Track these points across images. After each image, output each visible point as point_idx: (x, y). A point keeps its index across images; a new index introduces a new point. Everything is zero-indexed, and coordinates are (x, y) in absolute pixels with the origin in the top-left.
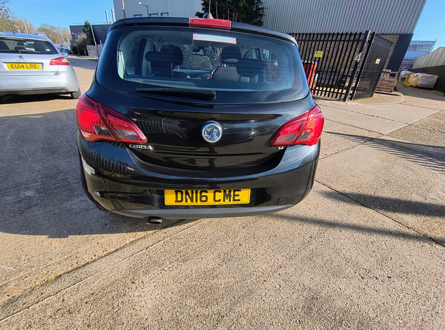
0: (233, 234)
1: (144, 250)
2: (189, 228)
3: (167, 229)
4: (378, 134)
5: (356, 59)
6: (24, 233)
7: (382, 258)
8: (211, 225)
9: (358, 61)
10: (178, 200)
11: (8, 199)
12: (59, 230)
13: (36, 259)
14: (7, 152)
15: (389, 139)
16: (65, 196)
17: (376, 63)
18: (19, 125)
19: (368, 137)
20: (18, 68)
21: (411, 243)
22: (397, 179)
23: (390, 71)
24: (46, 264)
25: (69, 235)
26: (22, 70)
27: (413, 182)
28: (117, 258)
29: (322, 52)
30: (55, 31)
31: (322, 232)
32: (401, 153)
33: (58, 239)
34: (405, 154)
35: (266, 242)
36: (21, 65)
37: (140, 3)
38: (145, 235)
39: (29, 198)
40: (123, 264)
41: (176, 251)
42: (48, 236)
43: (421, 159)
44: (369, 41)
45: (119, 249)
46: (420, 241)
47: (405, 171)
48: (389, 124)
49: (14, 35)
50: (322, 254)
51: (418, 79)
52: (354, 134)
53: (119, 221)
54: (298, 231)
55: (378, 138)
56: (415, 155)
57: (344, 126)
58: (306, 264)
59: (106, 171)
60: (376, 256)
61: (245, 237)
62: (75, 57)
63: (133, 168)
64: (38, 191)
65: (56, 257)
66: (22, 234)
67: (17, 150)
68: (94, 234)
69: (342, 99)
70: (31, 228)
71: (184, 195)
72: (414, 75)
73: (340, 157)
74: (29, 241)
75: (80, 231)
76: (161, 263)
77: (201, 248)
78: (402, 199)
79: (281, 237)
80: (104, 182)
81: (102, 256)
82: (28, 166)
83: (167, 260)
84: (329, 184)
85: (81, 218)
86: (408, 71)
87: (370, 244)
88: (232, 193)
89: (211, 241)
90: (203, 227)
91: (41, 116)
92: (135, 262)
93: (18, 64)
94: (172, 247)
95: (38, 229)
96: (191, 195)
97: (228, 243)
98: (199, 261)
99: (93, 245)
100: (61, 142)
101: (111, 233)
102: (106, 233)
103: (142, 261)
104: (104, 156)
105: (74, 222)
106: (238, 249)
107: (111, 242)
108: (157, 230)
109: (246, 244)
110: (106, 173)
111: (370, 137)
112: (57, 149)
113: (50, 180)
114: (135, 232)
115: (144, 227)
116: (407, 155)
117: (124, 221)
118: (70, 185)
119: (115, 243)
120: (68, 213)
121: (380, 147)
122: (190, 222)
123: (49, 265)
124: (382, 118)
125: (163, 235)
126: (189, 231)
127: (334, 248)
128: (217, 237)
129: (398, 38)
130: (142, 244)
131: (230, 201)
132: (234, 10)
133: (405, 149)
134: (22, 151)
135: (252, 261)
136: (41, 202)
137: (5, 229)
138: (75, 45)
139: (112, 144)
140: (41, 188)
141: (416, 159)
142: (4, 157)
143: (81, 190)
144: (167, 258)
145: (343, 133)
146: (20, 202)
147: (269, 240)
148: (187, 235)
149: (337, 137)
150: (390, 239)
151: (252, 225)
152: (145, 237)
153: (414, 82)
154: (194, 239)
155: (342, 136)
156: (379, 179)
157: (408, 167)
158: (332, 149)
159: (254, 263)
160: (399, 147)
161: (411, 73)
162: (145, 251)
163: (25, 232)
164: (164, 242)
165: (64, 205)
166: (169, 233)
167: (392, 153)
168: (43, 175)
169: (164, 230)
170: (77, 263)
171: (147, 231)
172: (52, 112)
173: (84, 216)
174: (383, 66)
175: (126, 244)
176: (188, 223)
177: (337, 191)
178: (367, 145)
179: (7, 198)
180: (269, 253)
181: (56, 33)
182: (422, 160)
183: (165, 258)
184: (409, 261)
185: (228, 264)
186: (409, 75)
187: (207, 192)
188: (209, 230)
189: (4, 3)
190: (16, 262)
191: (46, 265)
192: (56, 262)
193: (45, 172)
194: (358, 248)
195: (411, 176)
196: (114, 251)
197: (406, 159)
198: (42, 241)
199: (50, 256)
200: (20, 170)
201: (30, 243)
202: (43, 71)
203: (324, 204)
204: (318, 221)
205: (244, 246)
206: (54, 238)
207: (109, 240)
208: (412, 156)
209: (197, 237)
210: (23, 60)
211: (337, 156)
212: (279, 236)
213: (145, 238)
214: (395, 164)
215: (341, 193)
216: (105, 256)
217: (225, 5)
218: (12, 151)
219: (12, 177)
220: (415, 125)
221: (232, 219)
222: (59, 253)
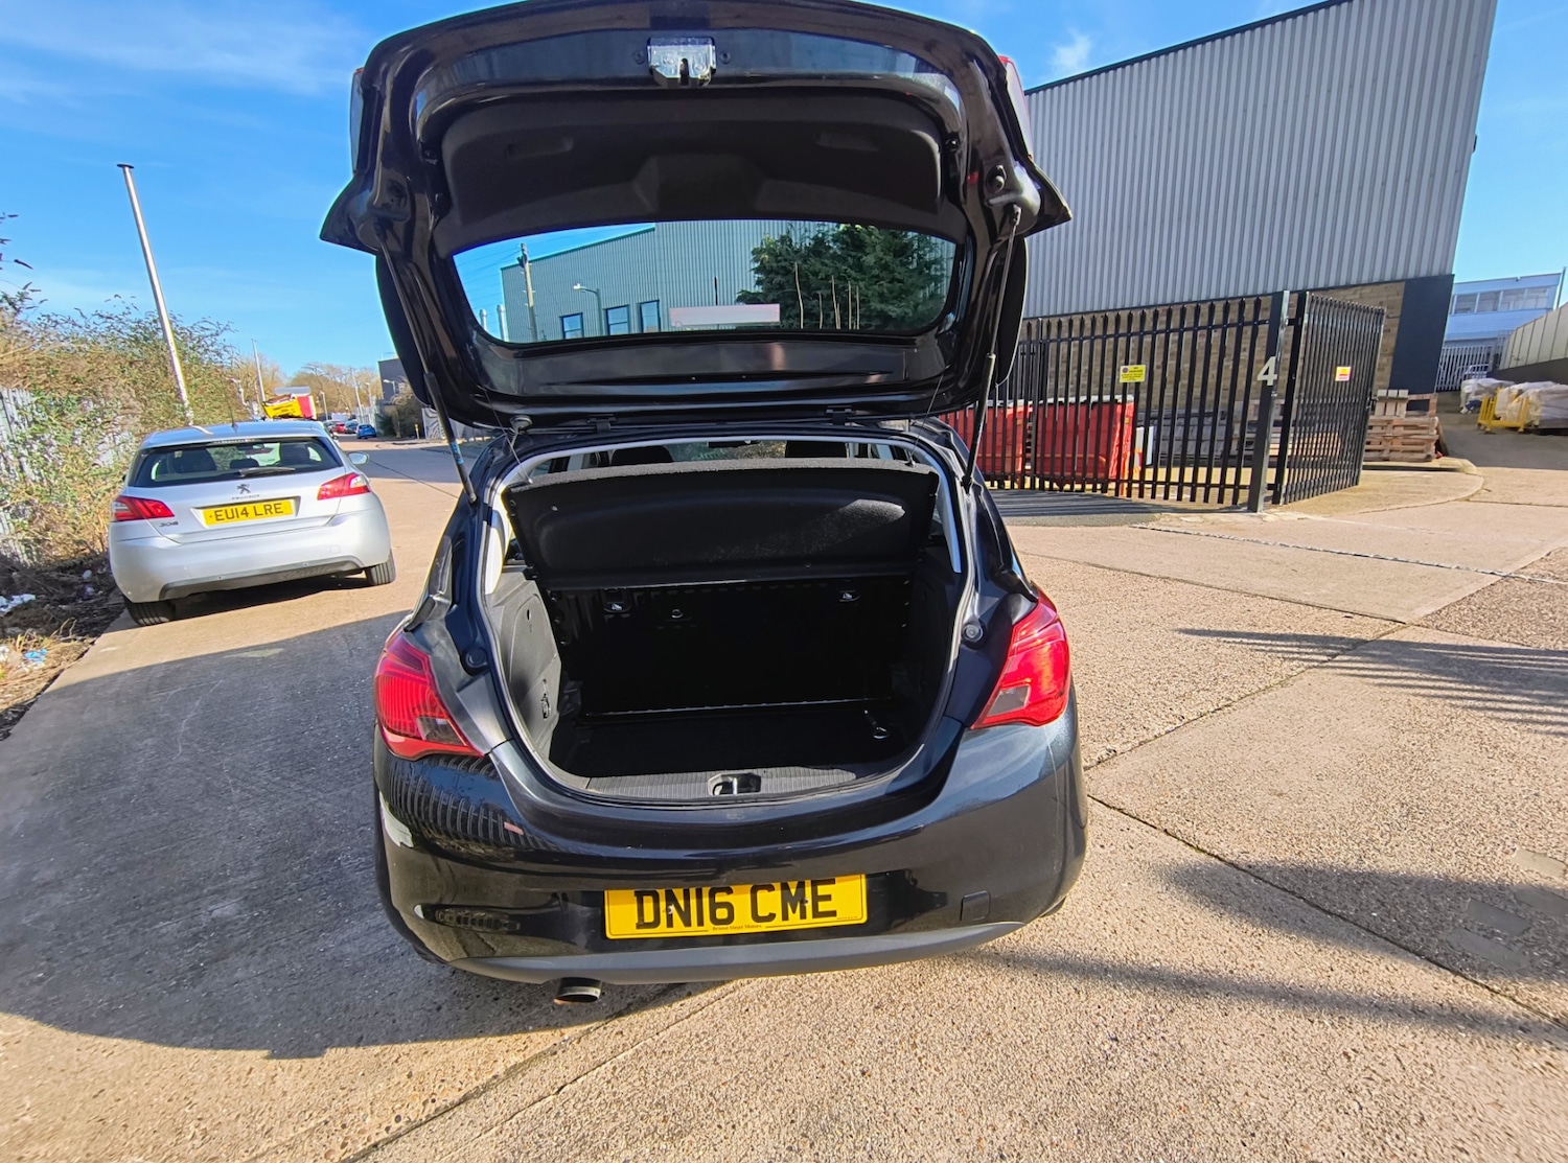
0: (842, 1034)
1: (551, 1098)
2: (695, 1012)
3: (626, 1020)
4: (1384, 622)
5: (1261, 377)
6: (201, 1044)
7: (1383, 1116)
8: (768, 1002)
9: (1270, 383)
10: (646, 921)
11: (164, 931)
12: (298, 1032)
13: (226, 1131)
14: (175, 776)
15: (1425, 641)
16: (325, 916)
17: (1337, 379)
18: (213, 685)
19: (1342, 638)
20: (233, 517)
21: (1502, 1051)
22: (1451, 796)
23: (1404, 393)
24: (253, 1151)
25: (326, 1047)
26: (243, 521)
27: (1514, 804)
28: (465, 1127)
29: (1143, 367)
30: (338, 380)
31: (1157, 1017)
32: (1472, 691)
33: (295, 1061)
34: (1488, 696)
35: (954, 1060)
36: (240, 508)
37: (578, 287)
38: (557, 1042)
39: (220, 925)
40: (481, 1149)
41: (649, 1101)
42: (265, 1053)
43: (1552, 709)
44: (1291, 322)
45: (472, 1096)
46: (1540, 1044)
47: (1484, 762)
48: (1424, 580)
49: (232, 430)
50: (1156, 1105)
51: (1528, 403)
52: (1288, 631)
53: (478, 996)
54: (1070, 1018)
55: (1384, 638)
56: (1528, 696)
57: (1252, 603)
58: (1092, 1146)
59: (444, 836)
60: (1361, 1108)
61: (880, 1043)
62: (387, 446)
63: (520, 826)
64: (249, 901)
65: (285, 1125)
66: (195, 1047)
67: (202, 768)
68: (402, 1042)
69: (1242, 505)
70: (220, 1027)
71: (663, 905)
72: (1510, 392)
73: (1235, 724)
74: (212, 1070)
75: (359, 1034)
76: (600, 1142)
77: (733, 1086)
78: (1468, 876)
79: (1007, 1041)
80: (435, 870)
81: (418, 1122)
82: (229, 816)
83: (619, 1132)
84: (1187, 829)
85: (366, 988)
86: (1488, 376)
87: (1338, 1061)
88: (808, 890)
89: (768, 1062)
90: (744, 1008)
91: (278, 651)
92: (519, 1141)
93: (234, 507)
94: (637, 1084)
95: (238, 1030)
96: (681, 903)
97: (823, 1067)
98: (722, 1137)
99: (396, 1080)
100: (327, 732)
101: (450, 1039)
102: (436, 1039)
103: (540, 1136)
104: (440, 788)
105: (344, 1002)
106: (856, 1089)
107: (450, 1071)
108: (595, 1025)
109: (885, 1070)
110: (442, 842)
111: (1352, 636)
112: (315, 758)
113: (286, 860)
114: (526, 1031)
115: (554, 1013)
116: (1495, 697)
117: (495, 995)
118: (342, 875)
119: (463, 1072)
120: (330, 970)
121: (1386, 674)
122: (702, 992)
123: (263, 1155)
124: (1396, 560)
125: (612, 1043)
126: (696, 1024)
127: (1199, 1078)
128: (788, 1047)
129: (1402, 292)
130: (545, 1076)
131: (803, 916)
132: (849, 277)
133: (1486, 674)
134: (215, 768)
135: (903, 1132)
136: (256, 937)
137: (150, 1030)
138: (390, 410)
139: (461, 766)
140: (260, 888)
141: (1532, 712)
142: (167, 791)
143: (373, 889)
144: (621, 1124)
145: (1247, 630)
146: (196, 938)
147: (965, 1054)
148: (690, 1041)
149: (1224, 648)
150: (1417, 1041)
151: (908, 997)
152: (556, 1048)
153: (1516, 414)
154: (711, 1055)
155: (1245, 640)
156: (1382, 802)
157: (1496, 748)
158: (1206, 694)
159: (908, 1140)
160: (1465, 667)
161: (1501, 386)
162: (554, 1101)
163: (202, 1039)
164: (615, 1068)
165: (318, 946)
166: (633, 1035)
167: (1433, 692)
168: (268, 846)
169: (616, 1022)
170: (343, 1145)
171: (561, 1027)
172: (309, 634)
173: (377, 981)
174: (1370, 383)
175: (495, 1077)
176: (695, 995)
177: (1217, 857)
178: (1338, 671)
179: (161, 928)
180: (962, 1102)
181: (341, 384)
182: (1556, 714)
183: (614, 1125)
184: (1492, 1128)
185: (820, 1144)
186: (1493, 392)
187: (729, 891)
188: (760, 1022)
189: (217, 335)
190: (169, 1142)
191: (254, 1154)
192: (283, 1144)
193: (273, 835)
194: (1292, 1079)
195: (1507, 782)
196: (456, 1100)
197: (1490, 713)
198: (248, 1069)
199: (267, 1122)
200: (205, 832)
201: (215, 1079)
202: (299, 517)
203: (1165, 909)
204: (1144, 977)
205: (878, 1076)
206: (283, 1058)
207: (443, 1063)
208: (1514, 698)
209: (722, 1045)
210: (248, 495)
211: (1221, 722)
212: (1000, 1036)
213: (555, 1053)
214: (1446, 736)
215: (1231, 864)
216: (430, 1119)
217: (823, 264)
218: (189, 770)
219: (181, 857)
220: (1527, 578)
221: (839, 977)
222: (294, 1110)
